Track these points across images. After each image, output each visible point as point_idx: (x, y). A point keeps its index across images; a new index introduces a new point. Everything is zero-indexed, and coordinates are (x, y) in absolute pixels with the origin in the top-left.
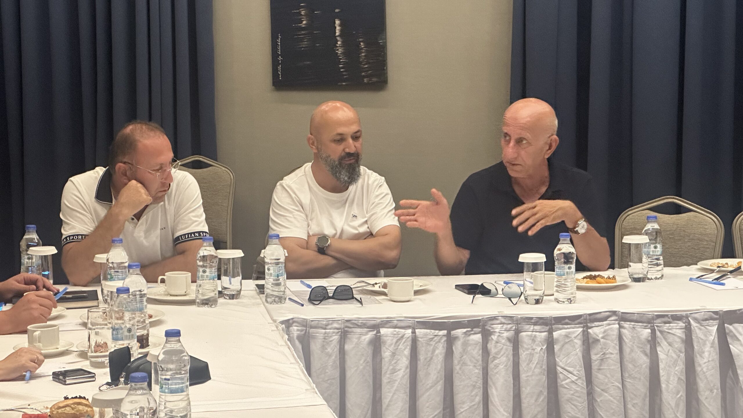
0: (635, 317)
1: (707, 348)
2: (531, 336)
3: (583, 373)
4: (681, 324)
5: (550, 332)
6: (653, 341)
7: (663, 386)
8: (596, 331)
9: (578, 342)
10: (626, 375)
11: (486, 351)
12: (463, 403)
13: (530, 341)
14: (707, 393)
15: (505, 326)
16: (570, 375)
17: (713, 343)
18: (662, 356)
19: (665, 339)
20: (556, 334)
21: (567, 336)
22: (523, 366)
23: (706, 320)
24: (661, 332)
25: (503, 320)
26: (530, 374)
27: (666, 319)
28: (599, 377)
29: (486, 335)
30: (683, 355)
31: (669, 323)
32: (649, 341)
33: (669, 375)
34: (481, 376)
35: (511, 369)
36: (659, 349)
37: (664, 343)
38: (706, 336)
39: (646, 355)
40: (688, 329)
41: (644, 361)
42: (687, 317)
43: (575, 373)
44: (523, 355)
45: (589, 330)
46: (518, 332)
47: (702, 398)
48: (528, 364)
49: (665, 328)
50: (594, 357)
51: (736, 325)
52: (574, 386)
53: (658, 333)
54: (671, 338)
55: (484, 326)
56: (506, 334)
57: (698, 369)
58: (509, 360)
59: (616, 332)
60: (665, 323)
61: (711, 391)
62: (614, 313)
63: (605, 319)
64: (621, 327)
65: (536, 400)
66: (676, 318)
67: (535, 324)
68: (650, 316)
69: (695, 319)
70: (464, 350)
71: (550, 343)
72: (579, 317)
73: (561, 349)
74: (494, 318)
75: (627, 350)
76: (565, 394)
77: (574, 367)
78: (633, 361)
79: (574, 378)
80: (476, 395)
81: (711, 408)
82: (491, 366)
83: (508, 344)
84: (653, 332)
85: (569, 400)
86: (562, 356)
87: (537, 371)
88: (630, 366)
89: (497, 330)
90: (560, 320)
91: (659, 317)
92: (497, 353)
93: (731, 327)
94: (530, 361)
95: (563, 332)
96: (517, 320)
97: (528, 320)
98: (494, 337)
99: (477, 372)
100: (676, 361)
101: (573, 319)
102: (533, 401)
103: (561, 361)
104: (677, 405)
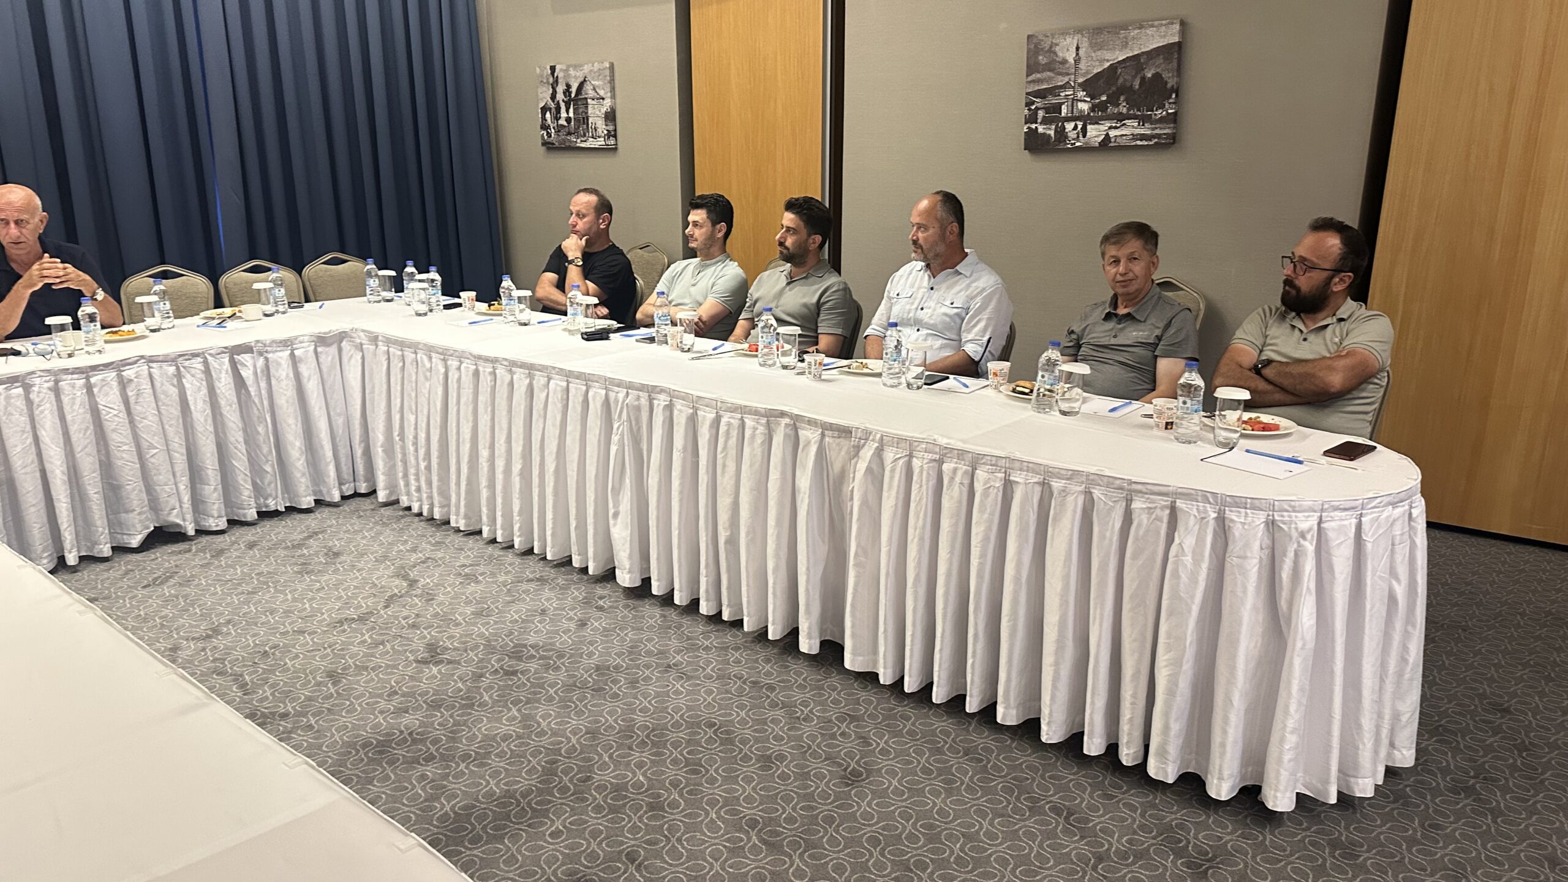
0: (161, 358)
1: (223, 375)
2: (70, 384)
3: (122, 408)
4: (199, 359)
5: (88, 378)
6: (179, 376)
7: (192, 408)
8: (129, 373)
9: (115, 384)
10: (160, 404)
11: (29, 402)
12: (16, 446)
13: (70, 389)
14: (228, 408)
15: (44, 379)
16: (111, 411)
17: (227, 371)
18: (187, 385)
19: (189, 372)
20: (93, 380)
21: (103, 380)
22: (67, 409)
23: (219, 354)
24: (184, 367)
25: (42, 374)
26: (75, 414)
27: (187, 357)
28: (137, 409)
29: (27, 388)
30: (204, 383)
31: (190, 359)
32: (175, 376)
33: (195, 400)
34: (28, 422)
35: (56, 413)
36: (184, 380)
37: (188, 376)
38: (220, 366)
39: (174, 386)
40: (206, 363)
41: (174, 391)
42: (203, 353)
43: (116, 408)
44: (65, 400)
45: (123, 373)
46: (57, 382)
47: (225, 413)
48: (72, 407)
49: (187, 363)
50: (130, 394)
51: (243, 355)
52: (116, 419)
53: (182, 369)
54: (193, 371)
55: (23, 381)
56: (46, 385)
57: (218, 391)
58: (53, 406)
59: (146, 372)
60: (186, 360)
61: (231, 406)
62: (142, 357)
63: (135, 362)
64: (150, 367)
65: (84, 434)
66: (195, 355)
67: (72, 373)
68: (173, 356)
69: (210, 355)
70: (7, 403)
71: (89, 388)
72: (112, 363)
73: (100, 391)
74: (33, 373)
75: (158, 385)
76: (109, 426)
77: (114, 404)
78: (165, 393)
79: (115, 412)
80: (27, 438)
81: (232, 419)
82: (36, 412)
83: (49, 392)
84: (178, 368)
85: (114, 430)
86: (101, 397)
87: (81, 411)
88: (162, 396)
89: (37, 383)
90: (94, 368)
91: (181, 356)
92: (42, 401)
93: (239, 357)
94: (74, 404)
95: (100, 377)
96: (55, 372)
97: (66, 371)
98: (36, 389)
99: (24, 419)
100: (200, 387)
101: (107, 366)
102: (81, 435)
103: (101, 401)
104: (206, 420)
